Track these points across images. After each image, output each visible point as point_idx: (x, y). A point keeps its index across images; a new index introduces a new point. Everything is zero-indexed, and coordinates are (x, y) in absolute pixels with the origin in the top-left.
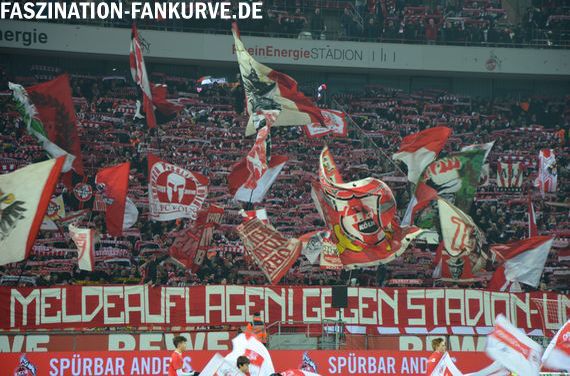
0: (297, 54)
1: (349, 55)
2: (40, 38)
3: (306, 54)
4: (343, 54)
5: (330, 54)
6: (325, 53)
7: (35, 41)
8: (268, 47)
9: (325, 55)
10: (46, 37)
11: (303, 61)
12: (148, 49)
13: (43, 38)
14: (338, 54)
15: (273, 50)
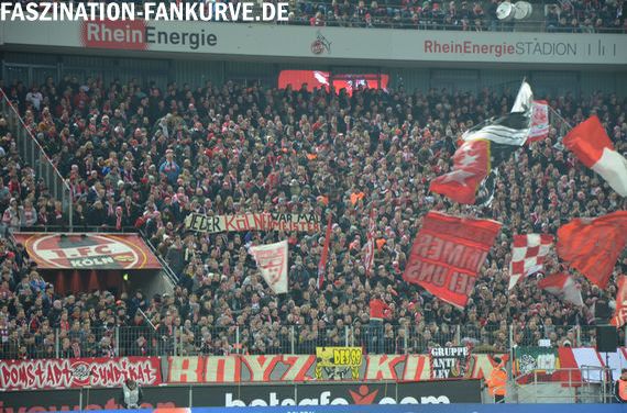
0: (500, 50)
1: (561, 49)
2: (209, 40)
3: (510, 50)
4: (554, 49)
5: (538, 48)
6: (532, 47)
7: (203, 44)
8: (465, 43)
9: (532, 51)
10: (215, 39)
11: (506, 58)
12: (329, 49)
13: (212, 39)
14: (547, 49)
15: (471, 45)
